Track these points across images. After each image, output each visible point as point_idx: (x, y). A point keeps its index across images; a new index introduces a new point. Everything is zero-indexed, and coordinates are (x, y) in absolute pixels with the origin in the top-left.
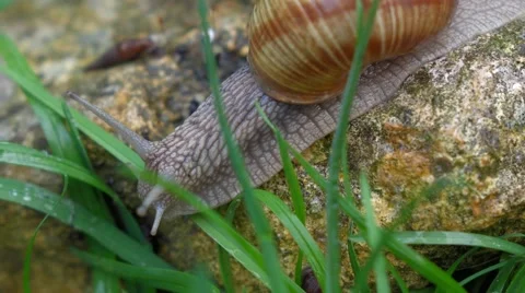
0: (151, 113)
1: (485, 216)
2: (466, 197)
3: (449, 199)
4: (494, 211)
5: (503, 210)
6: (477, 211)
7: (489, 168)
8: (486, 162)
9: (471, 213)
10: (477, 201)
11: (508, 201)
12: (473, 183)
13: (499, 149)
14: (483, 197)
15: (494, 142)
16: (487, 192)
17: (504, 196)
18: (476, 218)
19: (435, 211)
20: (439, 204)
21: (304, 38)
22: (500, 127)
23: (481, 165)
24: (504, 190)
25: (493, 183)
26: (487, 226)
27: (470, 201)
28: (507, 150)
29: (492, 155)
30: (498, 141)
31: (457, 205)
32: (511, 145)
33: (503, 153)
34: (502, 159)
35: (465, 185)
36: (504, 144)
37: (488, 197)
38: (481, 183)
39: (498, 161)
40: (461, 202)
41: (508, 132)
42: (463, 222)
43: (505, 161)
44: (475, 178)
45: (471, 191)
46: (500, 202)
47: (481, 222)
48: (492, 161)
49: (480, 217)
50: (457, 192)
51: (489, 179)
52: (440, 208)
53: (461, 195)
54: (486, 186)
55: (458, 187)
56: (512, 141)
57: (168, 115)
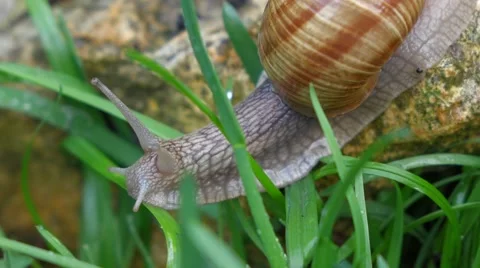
0: (141, 26)
1: (450, 123)
2: (433, 106)
3: (417, 107)
4: (458, 118)
5: (467, 117)
6: (443, 117)
7: (455, 79)
8: (451, 73)
9: (437, 119)
10: (443, 108)
11: (472, 109)
12: (439, 92)
13: (464, 60)
14: (448, 105)
15: (459, 54)
16: (453, 100)
17: (468, 105)
18: (441, 124)
19: (405, 118)
20: (408, 111)
21: (337, 74)
22: (465, 41)
23: (447, 76)
24: (468, 98)
25: (457, 92)
26: (452, 131)
27: (436, 108)
28: (471, 62)
29: (457, 66)
30: (463, 53)
31: (425, 113)
32: (474, 58)
33: (466, 64)
34: (466, 70)
35: (432, 93)
36: (468, 56)
37: (453, 106)
38: (447, 93)
39: (462, 71)
40: (428, 110)
41: (471, 45)
42: (430, 128)
43: (469, 71)
44: (441, 87)
45: (437, 99)
46: (464, 110)
47: (447, 128)
48: (457, 72)
49: (446, 124)
50: (425, 101)
51: (453, 89)
52: (408, 115)
53: (428, 103)
54: (451, 95)
55: (426, 96)
56: (475, 53)
57: (156, 27)
